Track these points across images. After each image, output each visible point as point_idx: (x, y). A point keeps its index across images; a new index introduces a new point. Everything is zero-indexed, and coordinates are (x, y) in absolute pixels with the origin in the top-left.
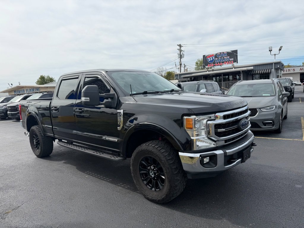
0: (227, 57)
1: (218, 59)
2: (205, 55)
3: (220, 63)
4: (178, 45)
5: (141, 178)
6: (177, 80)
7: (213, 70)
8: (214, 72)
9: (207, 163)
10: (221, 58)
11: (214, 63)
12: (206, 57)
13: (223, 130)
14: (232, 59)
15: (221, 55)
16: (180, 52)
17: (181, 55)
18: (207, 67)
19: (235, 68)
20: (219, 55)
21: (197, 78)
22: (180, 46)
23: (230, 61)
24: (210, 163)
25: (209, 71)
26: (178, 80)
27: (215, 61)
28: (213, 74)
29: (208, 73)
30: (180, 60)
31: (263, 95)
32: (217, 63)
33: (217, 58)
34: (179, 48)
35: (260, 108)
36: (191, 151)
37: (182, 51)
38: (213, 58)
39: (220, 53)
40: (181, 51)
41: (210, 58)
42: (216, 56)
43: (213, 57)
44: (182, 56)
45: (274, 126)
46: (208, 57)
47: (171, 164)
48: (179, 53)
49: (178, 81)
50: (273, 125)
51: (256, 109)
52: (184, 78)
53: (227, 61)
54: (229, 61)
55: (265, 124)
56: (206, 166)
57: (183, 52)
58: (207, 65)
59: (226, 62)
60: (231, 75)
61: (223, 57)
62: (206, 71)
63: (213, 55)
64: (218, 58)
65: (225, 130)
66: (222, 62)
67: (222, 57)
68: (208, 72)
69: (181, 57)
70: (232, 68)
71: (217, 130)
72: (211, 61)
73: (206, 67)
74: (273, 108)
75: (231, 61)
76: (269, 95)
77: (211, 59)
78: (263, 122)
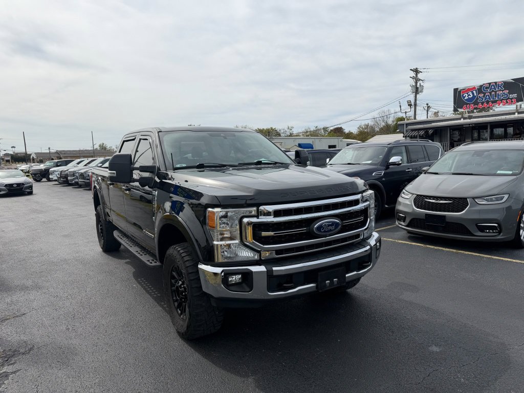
0: (503, 91)
1: (484, 96)
2: (457, 89)
3: (488, 102)
4: (411, 70)
5: (173, 298)
6: (402, 135)
7: (470, 117)
8: (472, 120)
9: (236, 284)
10: (490, 93)
11: (476, 103)
12: (460, 92)
13: (271, 233)
14: (515, 95)
15: (491, 88)
16: (416, 83)
17: (417, 88)
18: (460, 110)
19: (519, 113)
20: (487, 88)
21: (441, 130)
22: (416, 71)
23: (509, 98)
24: (244, 285)
25: (465, 118)
26: (404, 134)
27: (477, 99)
28: (469, 124)
29: (462, 121)
30: (416, 97)
31: (499, 172)
32: (482, 103)
33: (483, 93)
34: (415, 76)
35: (474, 198)
36: (212, 263)
37: (420, 80)
38: (473, 94)
39: (490, 84)
40: (417, 80)
41: (467, 93)
42: (480, 89)
43: (474, 92)
44: (419, 90)
45: (501, 234)
46: (463, 92)
47: (191, 280)
48: (414, 84)
49: (403, 137)
50: (500, 232)
51: (465, 199)
52: (412, 130)
53: (503, 99)
54: (507, 100)
55: (482, 229)
56: (232, 288)
57: (421, 82)
58: (461, 108)
59: (501, 100)
60: (511, 127)
61: (496, 92)
62: (460, 119)
63: (474, 88)
64: (485, 94)
65: (275, 234)
66: (493, 102)
67: (493, 91)
68: (462, 119)
69: (417, 90)
70: (514, 113)
71: (261, 233)
72: (469, 100)
73: (458, 111)
74: (502, 198)
75: (511, 99)
76: (511, 172)
77: (469, 95)
78: (476, 225)
